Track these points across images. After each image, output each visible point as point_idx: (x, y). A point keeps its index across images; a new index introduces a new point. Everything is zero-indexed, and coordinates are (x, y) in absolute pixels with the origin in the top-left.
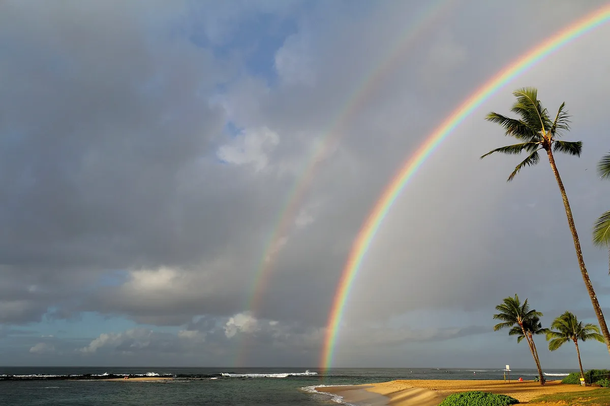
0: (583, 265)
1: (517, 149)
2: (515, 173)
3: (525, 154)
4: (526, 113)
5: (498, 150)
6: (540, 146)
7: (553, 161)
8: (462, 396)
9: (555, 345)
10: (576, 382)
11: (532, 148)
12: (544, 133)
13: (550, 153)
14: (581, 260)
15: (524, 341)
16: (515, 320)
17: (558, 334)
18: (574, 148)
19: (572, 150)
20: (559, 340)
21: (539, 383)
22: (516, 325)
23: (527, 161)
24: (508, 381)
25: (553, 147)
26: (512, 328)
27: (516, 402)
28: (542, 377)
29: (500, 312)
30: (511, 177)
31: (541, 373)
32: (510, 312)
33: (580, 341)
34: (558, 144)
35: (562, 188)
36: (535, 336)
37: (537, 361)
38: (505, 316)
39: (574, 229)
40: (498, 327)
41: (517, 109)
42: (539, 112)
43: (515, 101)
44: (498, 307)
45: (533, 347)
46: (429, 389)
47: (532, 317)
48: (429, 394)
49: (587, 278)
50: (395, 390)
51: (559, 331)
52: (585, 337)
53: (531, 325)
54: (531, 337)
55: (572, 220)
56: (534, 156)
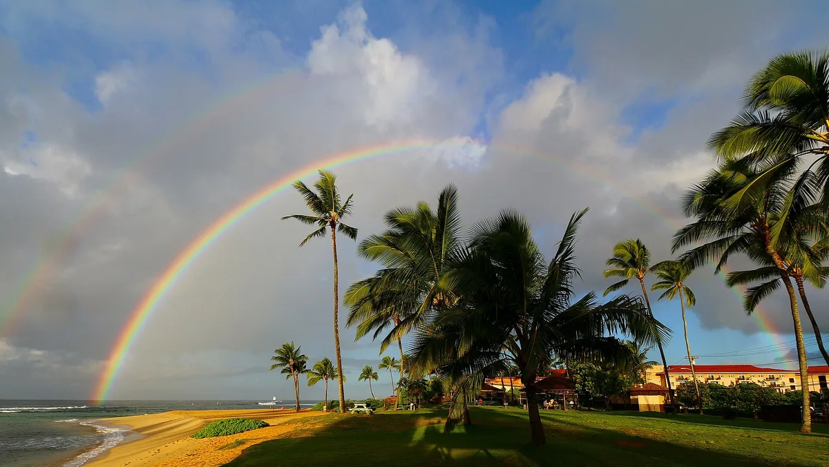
0: (336, 322)
1: (312, 220)
2: (306, 240)
3: (316, 226)
4: (324, 192)
5: (296, 216)
6: (329, 223)
7: (334, 238)
8: (222, 422)
9: (313, 381)
10: (321, 409)
11: (323, 223)
12: (333, 213)
13: (334, 231)
14: (336, 318)
15: (292, 378)
16: (288, 362)
17: (316, 373)
18: (352, 233)
19: (351, 234)
20: (316, 379)
21: (295, 411)
22: (288, 366)
23: (316, 233)
24: (272, 410)
25: (337, 226)
26: (284, 368)
27: (267, 425)
28: (299, 406)
29: (277, 355)
30: (302, 244)
31: (298, 404)
32: (286, 355)
33: (330, 379)
34: (342, 226)
35: (336, 261)
36: (300, 375)
37: (297, 394)
38: (281, 359)
39: (337, 294)
40: (274, 367)
41: (318, 186)
42: (334, 195)
43: (318, 179)
44: (277, 351)
45: (296, 383)
46: (200, 418)
47: (301, 360)
48: (199, 422)
49: (337, 331)
50: (167, 420)
51: (317, 372)
52: (334, 377)
53: (299, 366)
54: (297, 375)
55: (337, 286)
56: (323, 230)
